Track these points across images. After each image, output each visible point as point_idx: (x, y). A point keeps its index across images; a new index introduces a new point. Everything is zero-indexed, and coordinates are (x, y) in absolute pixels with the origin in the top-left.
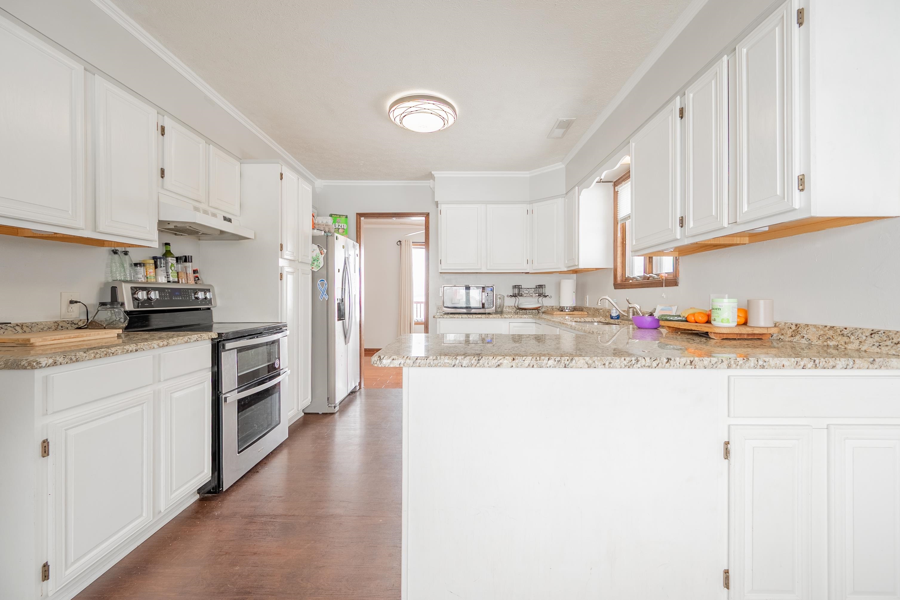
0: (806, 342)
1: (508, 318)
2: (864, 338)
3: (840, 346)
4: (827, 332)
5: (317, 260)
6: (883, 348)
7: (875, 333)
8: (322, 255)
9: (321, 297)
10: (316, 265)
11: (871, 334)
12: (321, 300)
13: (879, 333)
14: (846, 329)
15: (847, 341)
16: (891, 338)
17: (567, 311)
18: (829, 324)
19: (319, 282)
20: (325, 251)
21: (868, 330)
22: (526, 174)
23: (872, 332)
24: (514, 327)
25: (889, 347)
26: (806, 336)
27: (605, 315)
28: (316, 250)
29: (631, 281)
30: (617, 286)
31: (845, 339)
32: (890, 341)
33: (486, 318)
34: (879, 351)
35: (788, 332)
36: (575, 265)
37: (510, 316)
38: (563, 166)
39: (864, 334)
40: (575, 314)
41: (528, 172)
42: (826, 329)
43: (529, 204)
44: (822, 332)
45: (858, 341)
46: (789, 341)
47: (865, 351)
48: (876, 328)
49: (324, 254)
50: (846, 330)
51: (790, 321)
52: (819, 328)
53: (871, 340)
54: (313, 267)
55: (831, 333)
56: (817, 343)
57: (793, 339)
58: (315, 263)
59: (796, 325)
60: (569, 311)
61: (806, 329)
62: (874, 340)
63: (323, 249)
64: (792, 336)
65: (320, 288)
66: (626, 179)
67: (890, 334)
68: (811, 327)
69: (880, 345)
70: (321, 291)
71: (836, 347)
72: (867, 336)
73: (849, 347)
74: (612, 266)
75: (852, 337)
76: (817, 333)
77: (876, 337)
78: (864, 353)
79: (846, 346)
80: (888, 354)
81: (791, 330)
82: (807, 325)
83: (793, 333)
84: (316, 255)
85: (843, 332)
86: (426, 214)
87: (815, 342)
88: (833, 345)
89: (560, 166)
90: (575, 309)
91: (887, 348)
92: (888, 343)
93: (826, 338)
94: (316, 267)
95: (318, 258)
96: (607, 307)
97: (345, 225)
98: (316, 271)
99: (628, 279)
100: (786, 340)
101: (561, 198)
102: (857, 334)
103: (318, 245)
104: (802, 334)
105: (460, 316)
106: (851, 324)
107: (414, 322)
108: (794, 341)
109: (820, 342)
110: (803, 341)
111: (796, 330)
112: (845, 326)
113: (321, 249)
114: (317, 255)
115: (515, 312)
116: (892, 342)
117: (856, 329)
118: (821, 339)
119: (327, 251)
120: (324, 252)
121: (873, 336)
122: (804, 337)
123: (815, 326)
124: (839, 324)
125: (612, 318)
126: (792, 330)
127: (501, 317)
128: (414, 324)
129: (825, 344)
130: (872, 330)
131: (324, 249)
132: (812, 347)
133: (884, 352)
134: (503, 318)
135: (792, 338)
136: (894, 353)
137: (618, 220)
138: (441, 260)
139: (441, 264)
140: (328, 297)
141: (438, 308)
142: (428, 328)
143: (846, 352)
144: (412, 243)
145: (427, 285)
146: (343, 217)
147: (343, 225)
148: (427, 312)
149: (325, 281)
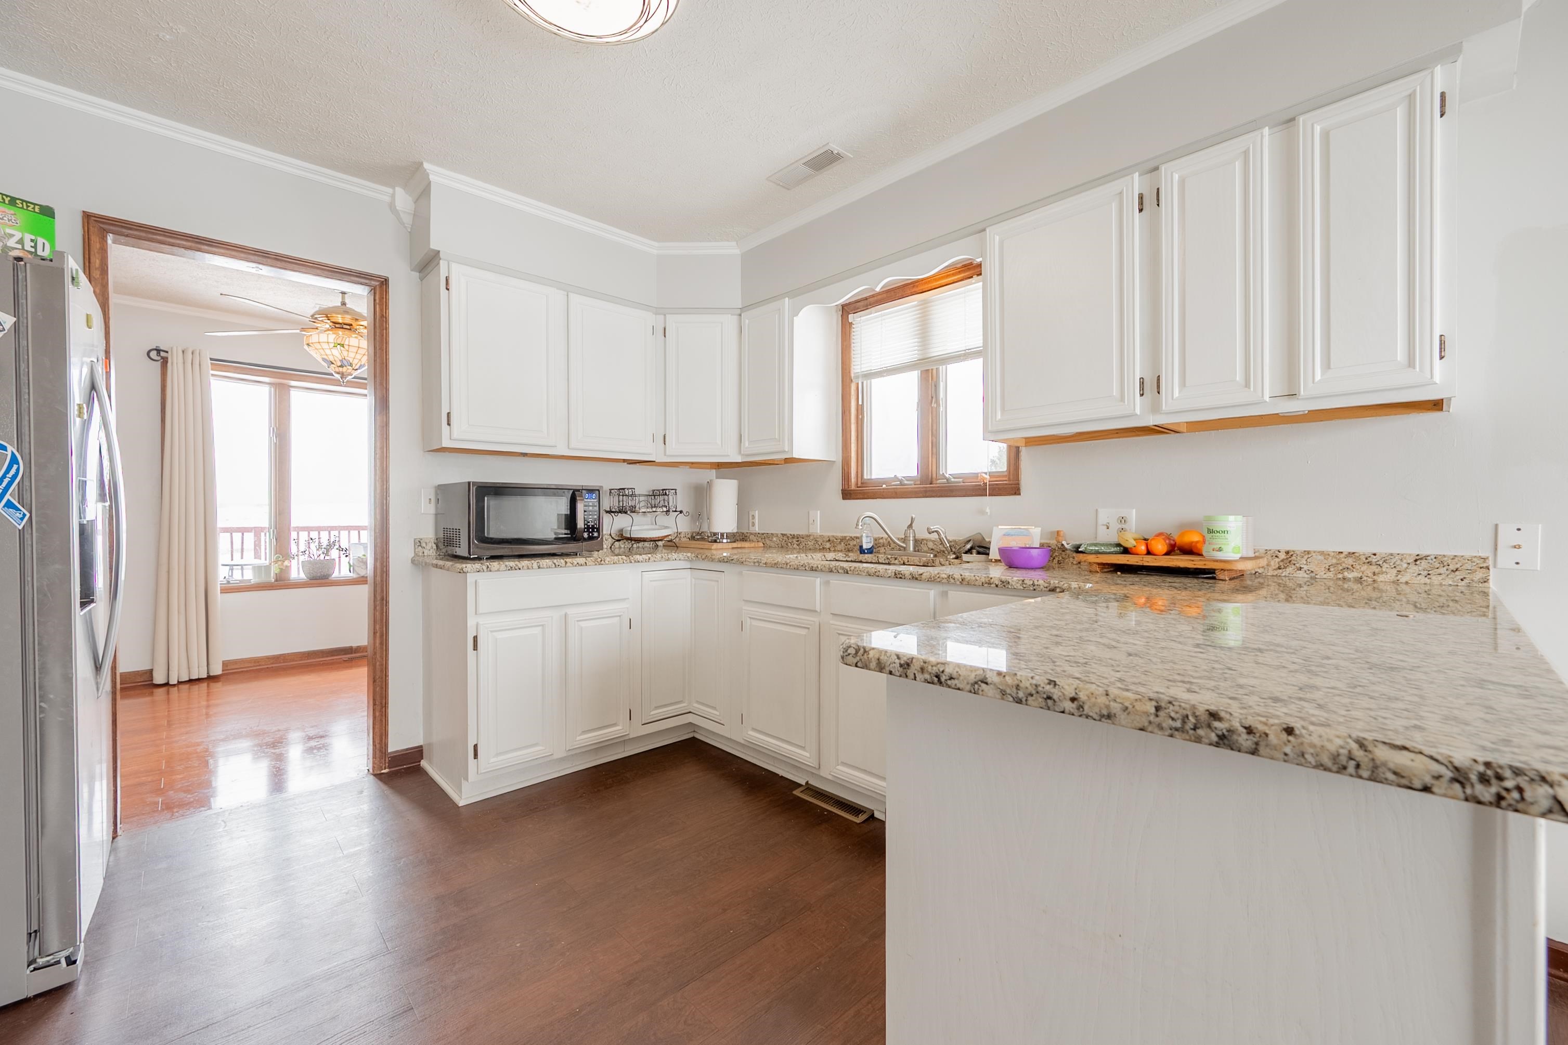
0: (1306, 576)
1: (642, 562)
2: (1405, 565)
3: (1365, 578)
4: (1343, 560)
6: (1434, 578)
7: (1421, 559)
11: (1416, 561)
13: (1429, 558)
14: (1375, 555)
15: (1377, 571)
16: (1445, 564)
17: (725, 541)
18: (1346, 549)
21: (1410, 555)
22: (650, 247)
23: (1417, 558)
24: (651, 581)
25: (1443, 576)
26: (1306, 567)
27: (821, 547)
29: (884, 486)
30: (847, 494)
31: (1374, 568)
32: (1445, 568)
33: (596, 564)
34: (1428, 581)
35: (1272, 563)
36: (784, 452)
37: (647, 558)
38: (737, 251)
39: (1405, 561)
40: (744, 548)
41: (656, 244)
42: (1342, 556)
43: (656, 314)
44: (1334, 561)
45: (1395, 571)
46: (1273, 576)
47: (1407, 583)
48: (1423, 553)
50: (1374, 557)
51: (1274, 547)
52: (1329, 555)
53: (1416, 568)
55: (1350, 561)
56: (1325, 576)
57: (1282, 573)
59: (1287, 553)
60: (729, 541)
61: (1306, 557)
62: (1420, 568)
64: (1279, 568)
66: (874, 303)
67: (1446, 559)
68: (1314, 554)
69: (1429, 574)
71: (1359, 580)
72: (1409, 564)
73: (1381, 578)
74: (835, 456)
75: (1385, 565)
76: (1326, 561)
77: (1424, 564)
78: (1404, 587)
79: (1375, 577)
80: (1441, 585)
81: (1277, 560)
82: (1309, 552)
83: (1281, 564)
85: (1370, 559)
86: (379, 281)
87: (1321, 574)
88: (1354, 578)
89: (731, 249)
90: (738, 537)
91: (1440, 578)
92: (1443, 570)
93: (1341, 568)
96: (819, 532)
97: (40, 240)
99: (864, 483)
100: (1269, 574)
101: (732, 315)
102: (1393, 561)
104: (1298, 565)
105: (534, 563)
106: (1382, 550)
107: (219, 586)
108: (1283, 575)
109: (1331, 575)
110: (1301, 574)
111: (1287, 559)
112: (1374, 552)
116: (1447, 570)
117: (1392, 555)
118: (1332, 569)
119: (16, 326)
121: (1418, 562)
122: (1301, 568)
123: (1322, 553)
124: (1363, 549)
125: (862, 551)
126: (1280, 560)
127: (628, 561)
128: (219, 592)
129: (1340, 576)
130: (1418, 555)
132: (1316, 582)
133: (1436, 582)
134: (633, 561)
135: (1281, 571)
136: (1451, 583)
137: (852, 375)
138: (449, 414)
139: (449, 424)
140: (28, 515)
141: (420, 546)
142: (387, 602)
143: (1375, 585)
144: (210, 361)
145: (383, 481)
146: (28, 206)
147: (32, 241)
148: (382, 557)
149: (10, 448)
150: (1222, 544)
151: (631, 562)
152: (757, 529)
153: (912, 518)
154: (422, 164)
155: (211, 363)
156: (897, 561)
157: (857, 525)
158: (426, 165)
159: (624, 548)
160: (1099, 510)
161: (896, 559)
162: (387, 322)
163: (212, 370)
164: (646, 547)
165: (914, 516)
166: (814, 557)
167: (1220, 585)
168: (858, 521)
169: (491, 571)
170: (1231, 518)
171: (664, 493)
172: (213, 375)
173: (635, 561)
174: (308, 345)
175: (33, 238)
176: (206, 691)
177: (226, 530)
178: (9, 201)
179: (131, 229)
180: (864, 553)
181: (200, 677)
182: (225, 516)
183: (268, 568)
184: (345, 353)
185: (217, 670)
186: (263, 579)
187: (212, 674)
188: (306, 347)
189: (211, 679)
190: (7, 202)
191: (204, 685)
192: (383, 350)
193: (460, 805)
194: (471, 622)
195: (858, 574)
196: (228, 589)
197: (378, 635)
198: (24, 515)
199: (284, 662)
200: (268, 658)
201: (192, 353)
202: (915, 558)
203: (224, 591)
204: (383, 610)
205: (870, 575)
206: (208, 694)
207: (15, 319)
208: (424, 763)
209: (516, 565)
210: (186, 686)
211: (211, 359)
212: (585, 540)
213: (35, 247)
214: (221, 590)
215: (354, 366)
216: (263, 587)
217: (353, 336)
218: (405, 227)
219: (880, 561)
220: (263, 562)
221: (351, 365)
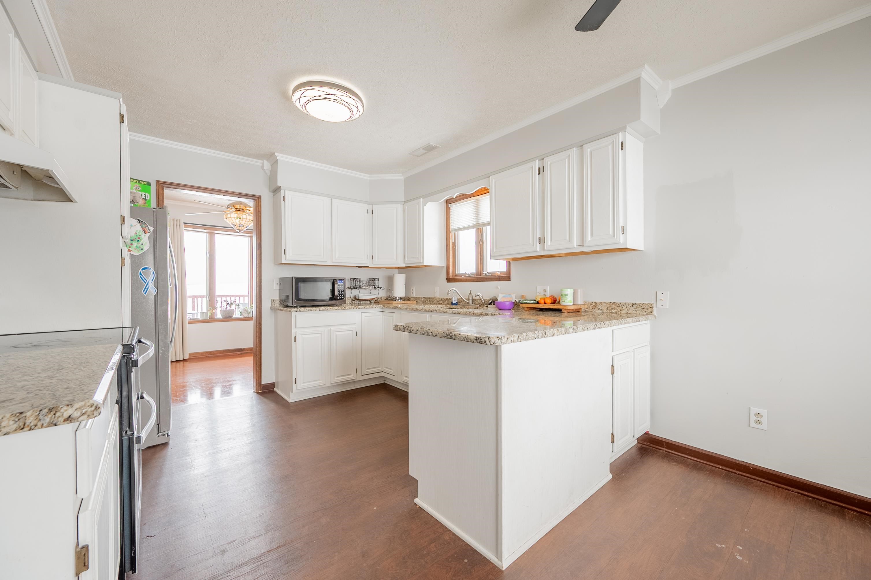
0: (601, 312)
1: (361, 308)
2: (629, 307)
3: (618, 312)
4: (612, 305)
5: (138, 239)
6: (637, 311)
7: (634, 305)
8: (145, 233)
9: (145, 291)
10: (136, 246)
11: (632, 305)
12: (146, 295)
13: (636, 304)
14: (621, 303)
15: (621, 309)
16: (641, 306)
17: (400, 300)
18: (612, 302)
19: (141, 270)
20: (152, 229)
21: (631, 303)
22: (366, 177)
23: (633, 304)
24: (365, 317)
25: (640, 311)
26: (601, 308)
27: (439, 303)
28: (135, 225)
29: (463, 277)
30: (449, 280)
31: (621, 308)
32: (640, 308)
33: (342, 309)
34: (636, 313)
35: (591, 307)
36: (421, 263)
37: (364, 307)
38: (402, 178)
39: (629, 305)
40: (407, 303)
41: (368, 175)
42: (611, 304)
43: (369, 204)
44: (609, 306)
45: (626, 309)
46: (591, 312)
47: (630, 313)
48: (634, 302)
49: (149, 234)
50: (621, 304)
51: (591, 301)
52: (607, 303)
53: (632, 308)
54: (130, 249)
55: (613, 306)
56: (606, 312)
57: (593, 311)
58: (134, 243)
59: (595, 303)
60: (401, 300)
61: (601, 304)
62: (634, 308)
63: (147, 227)
64: (593, 309)
65: (144, 279)
66: (458, 200)
67: (641, 304)
68: (603, 303)
69: (636, 310)
70: (145, 283)
71: (616, 313)
72: (630, 306)
73: (622, 312)
74: (444, 264)
75: (624, 307)
76: (606, 306)
77: (634, 306)
78: (629, 314)
79: (621, 312)
80: (639, 314)
81: (592, 306)
82: (601, 303)
83: (593, 307)
84: (136, 233)
85: (619, 305)
86: (257, 197)
87: (605, 311)
88: (615, 312)
89: (400, 177)
90: (405, 299)
91: (639, 311)
92: (640, 309)
93: (611, 308)
94: (135, 249)
95: (139, 238)
96: (438, 296)
97: (147, 194)
98: (136, 254)
99: (456, 275)
100: (590, 311)
101: (400, 204)
102: (626, 305)
103: (138, 220)
104: (598, 307)
105: (318, 308)
106: (623, 301)
107: (187, 321)
108: (594, 311)
109: (608, 311)
110: (599, 311)
111: (595, 305)
112: (620, 302)
113: (144, 226)
114: (138, 233)
115: (351, 303)
116: (641, 308)
117: (625, 303)
118: (608, 309)
119: (154, 230)
120: (149, 230)
121: (633, 306)
122: (599, 309)
123: (605, 303)
124: (617, 301)
125: (452, 304)
126: (593, 306)
127: (356, 308)
128: (187, 323)
129: (611, 311)
130: (633, 303)
131: (149, 226)
132: (604, 314)
133: (638, 313)
134: (357, 308)
135: (593, 310)
136: (642, 313)
137: (451, 230)
138: (285, 250)
139: (285, 254)
140: (157, 290)
141: (274, 302)
142: (261, 324)
143: (621, 315)
144: (183, 224)
145: (259, 276)
146: (143, 183)
147: (144, 195)
148: (259, 307)
149: (152, 269)
150: (565, 299)
151: (357, 309)
152: (414, 295)
153: (470, 290)
154: (274, 153)
155: (184, 225)
156: (465, 308)
157: (448, 293)
158: (276, 154)
159: (357, 303)
160: (537, 287)
161: (464, 307)
162: (261, 213)
163: (184, 227)
164: (366, 303)
165: (471, 290)
166: (432, 306)
167: (564, 315)
168: (448, 292)
169: (301, 311)
170: (569, 290)
171: (373, 280)
172: (185, 230)
173: (358, 308)
174: (226, 218)
175: (145, 193)
176: (182, 365)
177: (190, 297)
178: (138, 182)
179: (171, 185)
180: (453, 305)
181: (180, 359)
182: (190, 291)
183: (206, 313)
184: (241, 221)
185: (187, 357)
186: (205, 318)
187: (184, 358)
188: (225, 219)
189: (184, 360)
190: (137, 182)
191: (182, 363)
192: (259, 225)
193: (290, 402)
194: (294, 331)
195: (441, 312)
196: (191, 322)
197: (258, 337)
198: (156, 290)
199: (213, 354)
200: (207, 352)
201: (177, 221)
202: (471, 307)
203: (189, 323)
204: (259, 327)
205: (444, 313)
206: (183, 366)
207: (153, 228)
208: (275, 389)
209: (311, 309)
210: (175, 363)
211: (184, 223)
212: (338, 299)
213: (145, 197)
214: (188, 322)
215: (244, 226)
216: (204, 321)
217: (244, 214)
218: (268, 175)
219: (459, 308)
220: (205, 310)
221: (243, 226)
